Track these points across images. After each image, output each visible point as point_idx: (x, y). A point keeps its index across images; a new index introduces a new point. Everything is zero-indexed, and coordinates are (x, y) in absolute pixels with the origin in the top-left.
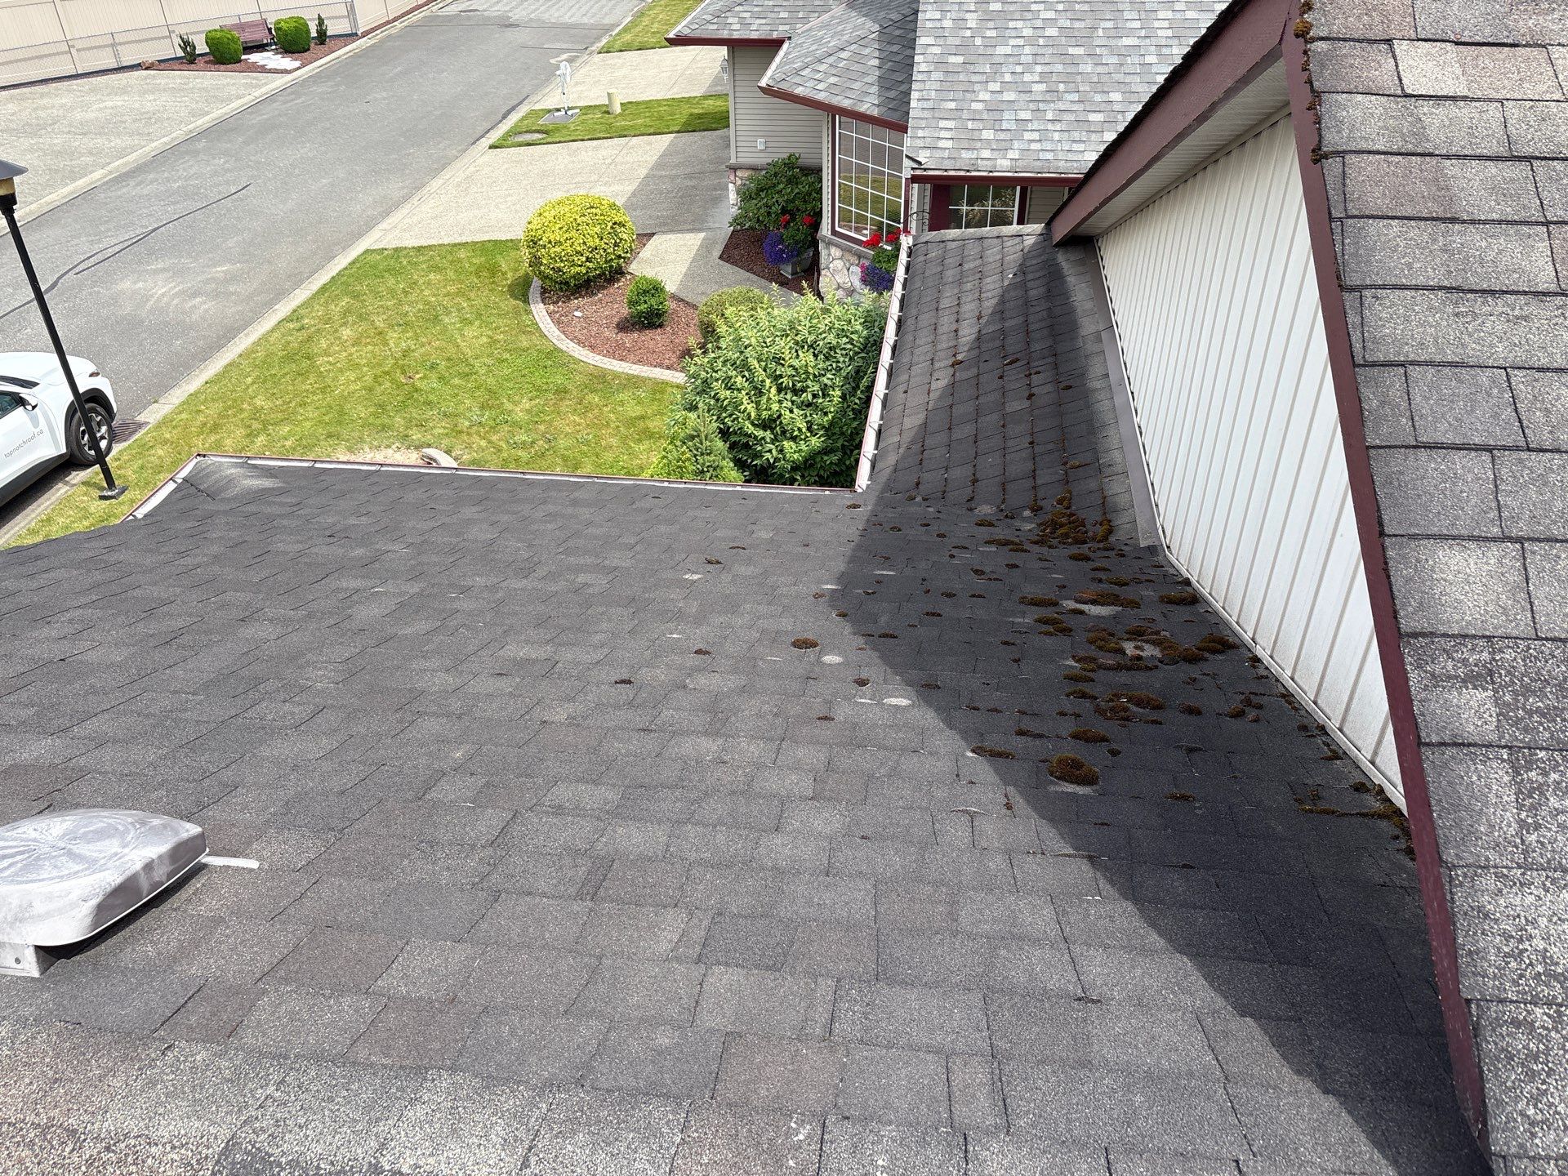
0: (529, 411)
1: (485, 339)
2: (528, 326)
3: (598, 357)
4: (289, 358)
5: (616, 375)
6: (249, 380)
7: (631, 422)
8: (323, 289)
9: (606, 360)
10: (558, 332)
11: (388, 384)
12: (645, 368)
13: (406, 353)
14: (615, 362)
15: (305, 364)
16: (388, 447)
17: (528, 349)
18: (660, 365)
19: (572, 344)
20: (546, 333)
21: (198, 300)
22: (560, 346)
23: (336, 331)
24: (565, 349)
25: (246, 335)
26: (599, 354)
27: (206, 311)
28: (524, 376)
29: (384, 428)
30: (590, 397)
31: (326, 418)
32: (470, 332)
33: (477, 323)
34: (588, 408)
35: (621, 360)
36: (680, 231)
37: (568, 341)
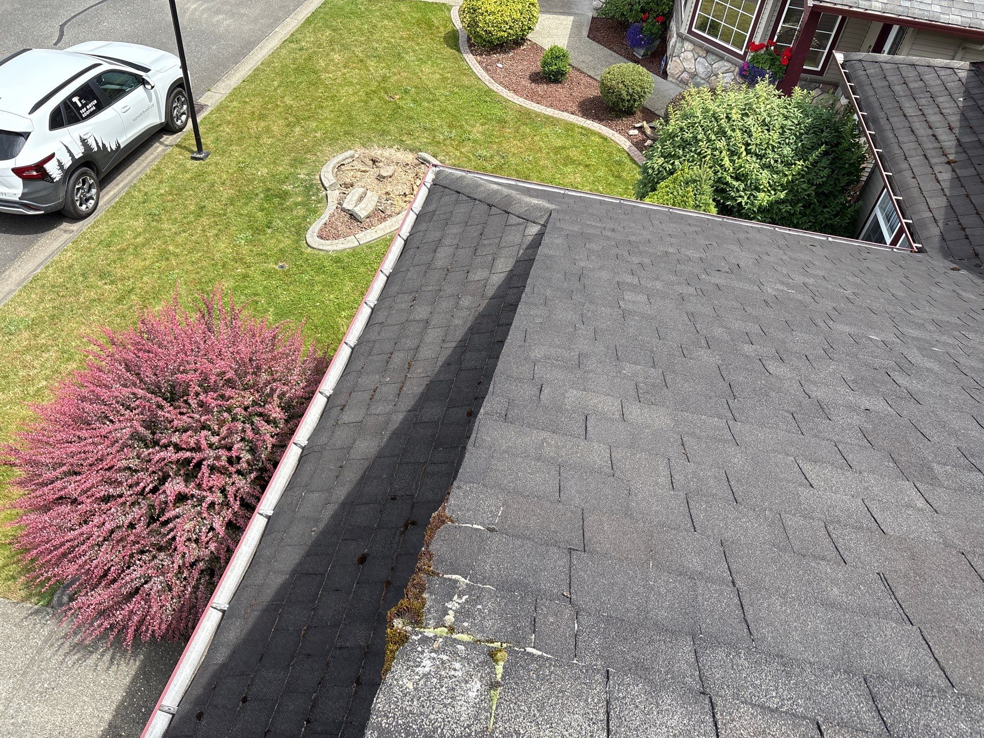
0: (483, 133)
1: (438, 76)
2: (465, 69)
3: (521, 99)
4: (299, 71)
5: (538, 115)
6: (276, 83)
7: (557, 150)
8: (308, 21)
9: (527, 102)
10: (488, 77)
11: (377, 100)
12: (556, 112)
13: (385, 79)
14: (535, 104)
15: (313, 76)
16: (391, 147)
17: (471, 87)
18: (567, 111)
19: (500, 87)
20: (480, 77)
21: (221, 17)
22: (491, 87)
23: (328, 55)
24: (496, 90)
25: (261, 48)
26: (521, 97)
27: (228, 26)
28: (473, 106)
29: (384, 133)
30: (522, 128)
31: (341, 120)
32: (426, 69)
33: (429, 62)
34: (524, 137)
35: (538, 103)
36: (555, 13)
37: (497, 85)
